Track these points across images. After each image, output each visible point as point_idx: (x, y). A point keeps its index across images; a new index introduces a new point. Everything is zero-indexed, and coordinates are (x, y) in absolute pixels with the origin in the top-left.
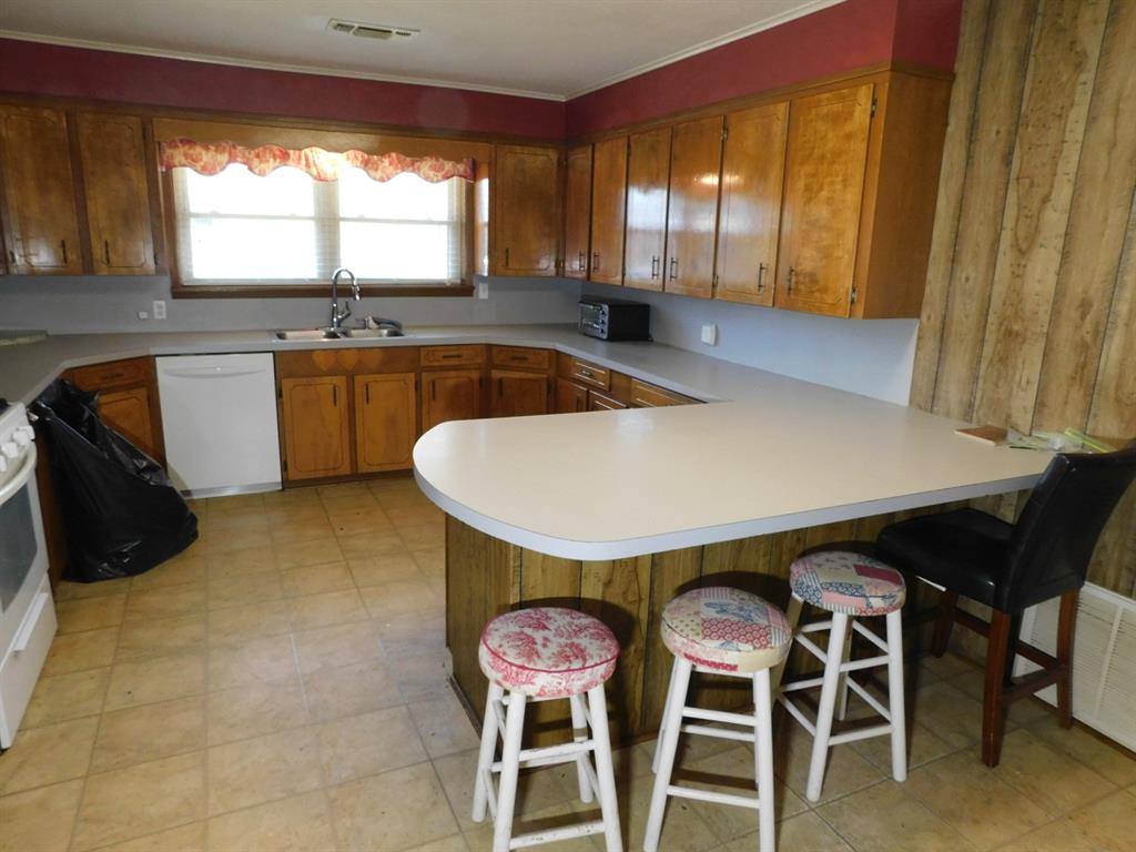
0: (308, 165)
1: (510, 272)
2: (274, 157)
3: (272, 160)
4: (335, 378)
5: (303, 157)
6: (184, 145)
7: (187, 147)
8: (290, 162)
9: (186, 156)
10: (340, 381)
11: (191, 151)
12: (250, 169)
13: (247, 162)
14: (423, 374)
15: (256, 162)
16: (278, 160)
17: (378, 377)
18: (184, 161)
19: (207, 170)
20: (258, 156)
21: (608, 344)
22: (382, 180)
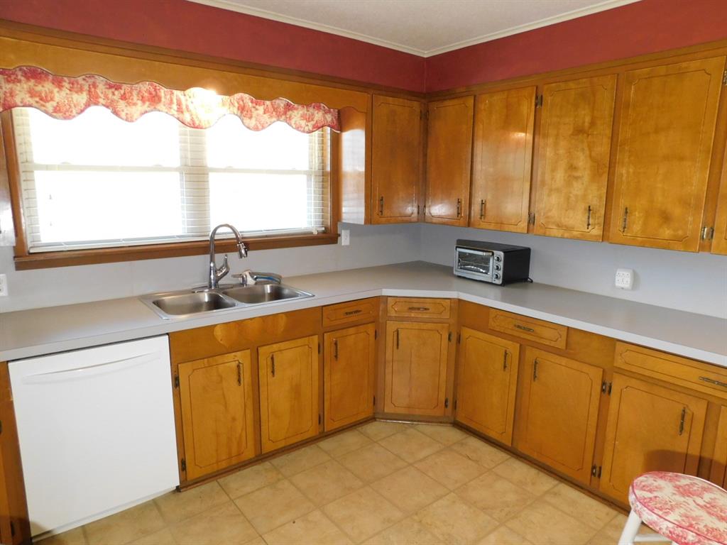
0: (180, 110)
1: (384, 219)
2: (143, 99)
3: (140, 103)
4: (239, 354)
5: (175, 101)
6: (28, 79)
7: (32, 83)
8: (161, 106)
9: (32, 93)
10: (243, 357)
11: (39, 88)
12: (116, 113)
13: (111, 105)
14: (325, 334)
15: (122, 104)
16: (147, 103)
17: (282, 345)
18: (28, 100)
19: (61, 112)
20: (123, 97)
21: (504, 288)
22: (256, 129)
